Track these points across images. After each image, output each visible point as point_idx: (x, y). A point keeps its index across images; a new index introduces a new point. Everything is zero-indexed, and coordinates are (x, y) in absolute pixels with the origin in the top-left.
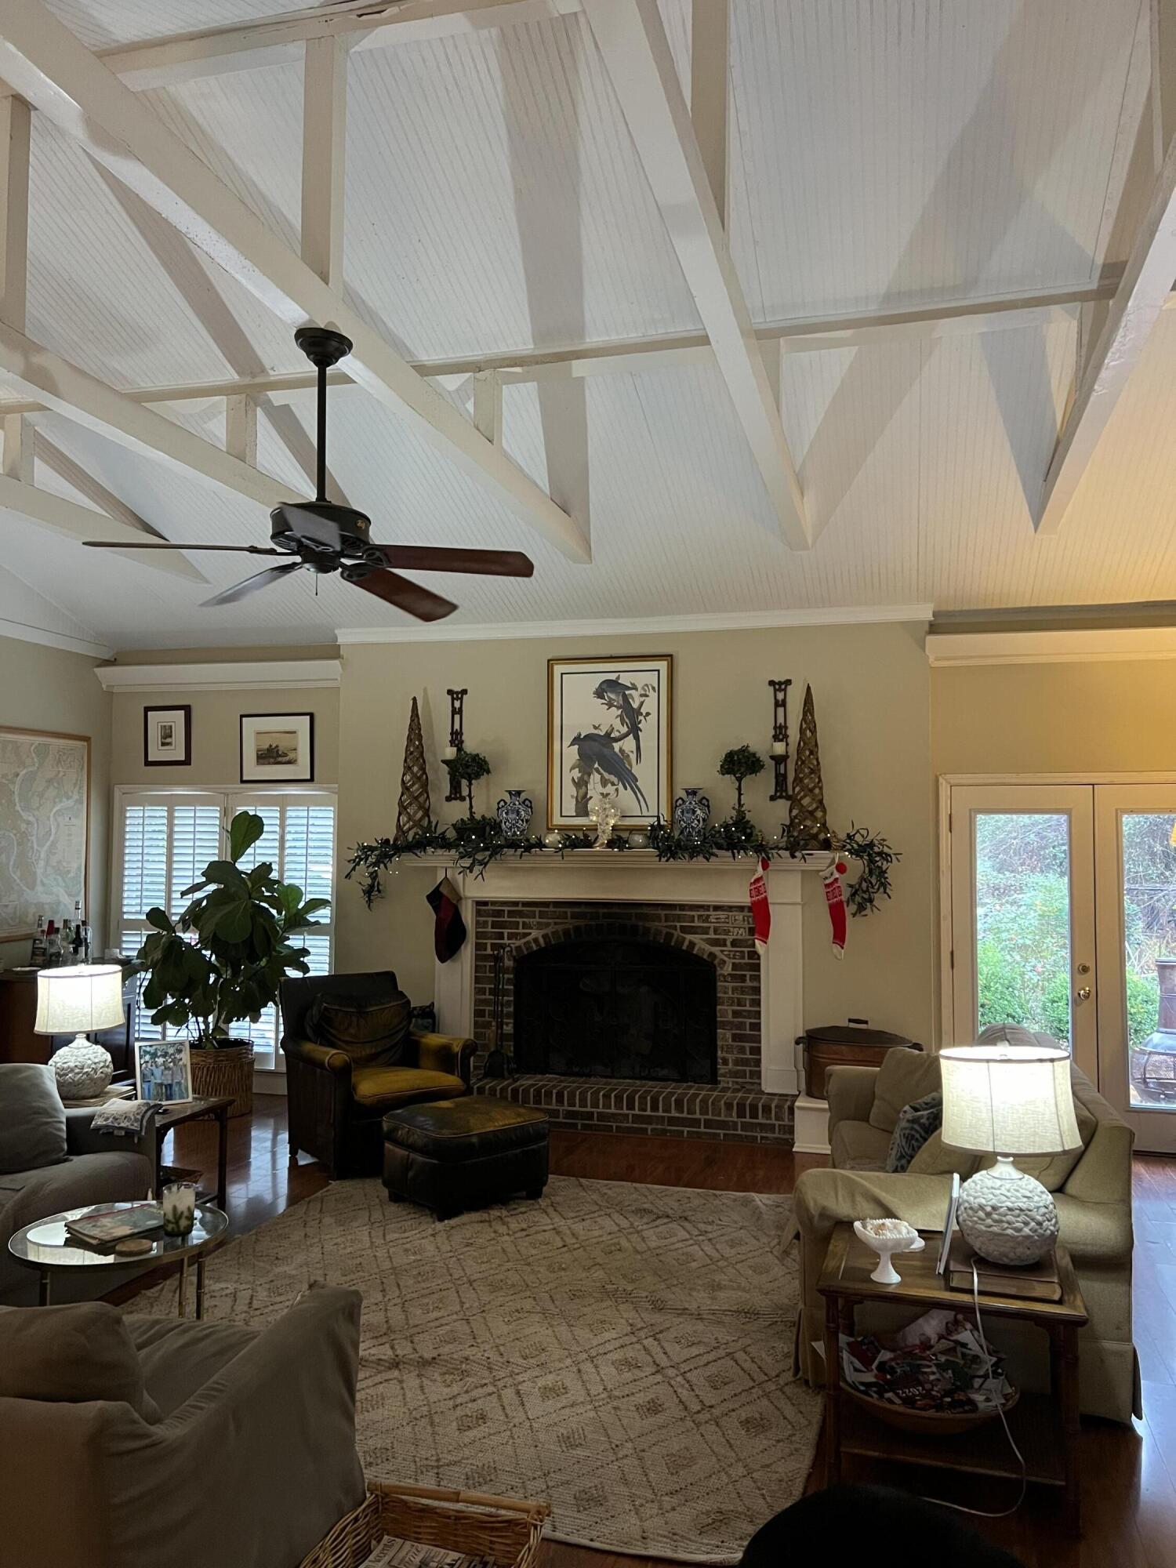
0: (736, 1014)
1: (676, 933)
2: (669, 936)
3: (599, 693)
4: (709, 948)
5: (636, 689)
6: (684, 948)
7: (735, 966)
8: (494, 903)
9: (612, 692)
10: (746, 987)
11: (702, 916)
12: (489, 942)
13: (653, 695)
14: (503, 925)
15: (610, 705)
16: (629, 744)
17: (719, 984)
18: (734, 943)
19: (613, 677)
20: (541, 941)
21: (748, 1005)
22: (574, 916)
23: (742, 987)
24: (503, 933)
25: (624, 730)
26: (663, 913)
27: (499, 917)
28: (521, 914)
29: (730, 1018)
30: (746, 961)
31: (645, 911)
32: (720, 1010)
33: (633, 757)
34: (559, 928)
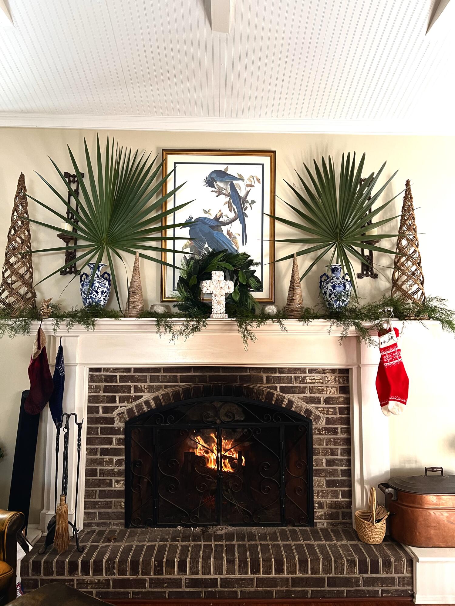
0: (330, 463)
1: (276, 393)
2: (271, 395)
3: (210, 182)
4: (305, 405)
5: (242, 180)
6: (284, 405)
7: (328, 421)
8: (106, 370)
9: (221, 181)
10: (338, 439)
11: (299, 377)
12: (101, 405)
13: (258, 186)
14: (116, 390)
15: (219, 193)
16: (236, 228)
17: (314, 437)
18: (327, 401)
19: (222, 168)
20: (153, 403)
21: (340, 454)
22: (183, 380)
23: (334, 439)
24: (115, 397)
25: (232, 215)
26: (265, 375)
27: (112, 382)
28: (132, 379)
29: (325, 467)
30: (338, 416)
31: (248, 374)
32: (317, 459)
33: (239, 239)
34: (170, 390)
